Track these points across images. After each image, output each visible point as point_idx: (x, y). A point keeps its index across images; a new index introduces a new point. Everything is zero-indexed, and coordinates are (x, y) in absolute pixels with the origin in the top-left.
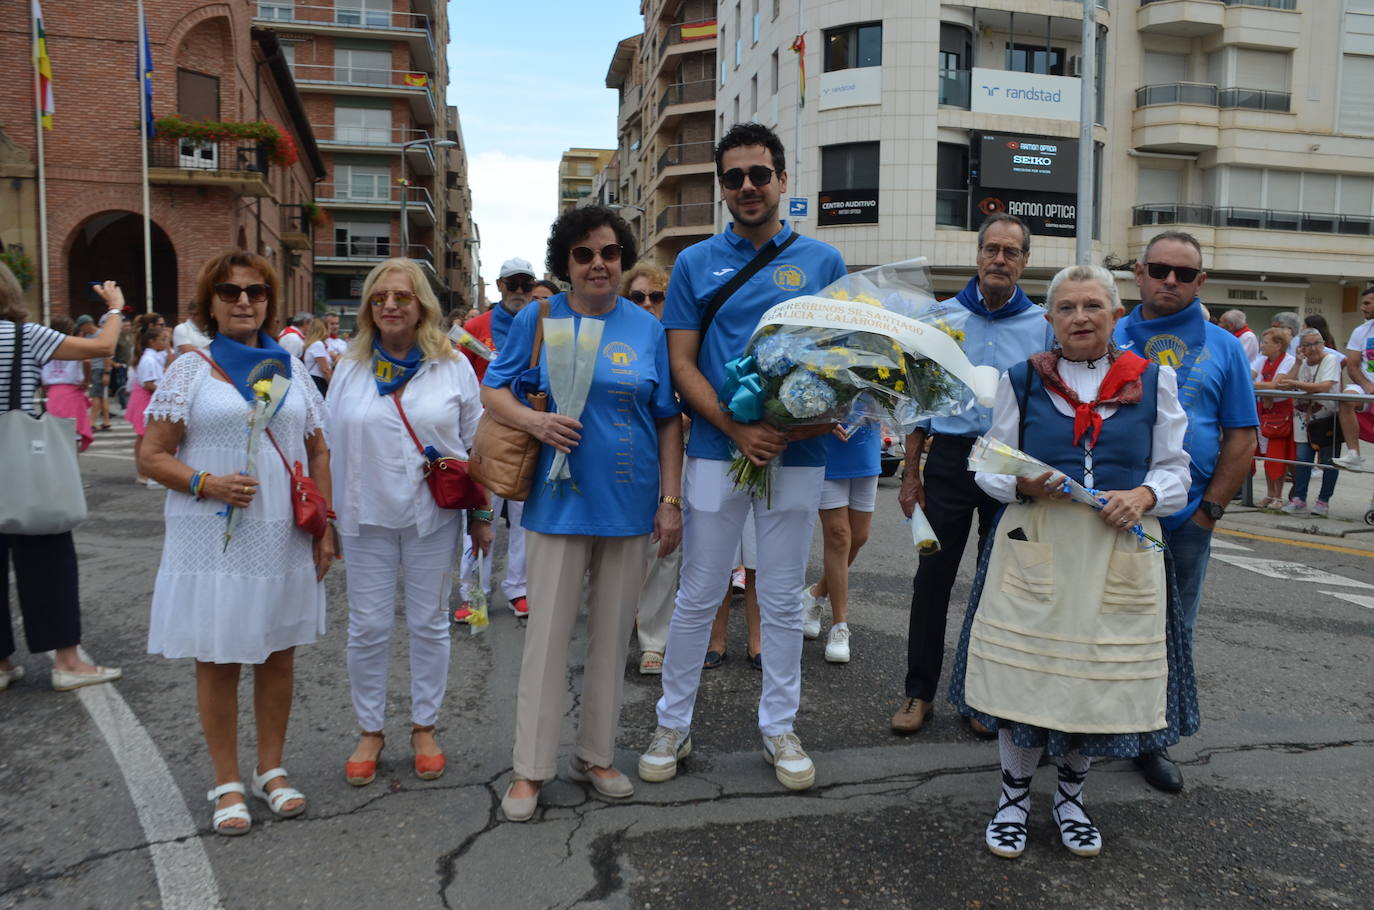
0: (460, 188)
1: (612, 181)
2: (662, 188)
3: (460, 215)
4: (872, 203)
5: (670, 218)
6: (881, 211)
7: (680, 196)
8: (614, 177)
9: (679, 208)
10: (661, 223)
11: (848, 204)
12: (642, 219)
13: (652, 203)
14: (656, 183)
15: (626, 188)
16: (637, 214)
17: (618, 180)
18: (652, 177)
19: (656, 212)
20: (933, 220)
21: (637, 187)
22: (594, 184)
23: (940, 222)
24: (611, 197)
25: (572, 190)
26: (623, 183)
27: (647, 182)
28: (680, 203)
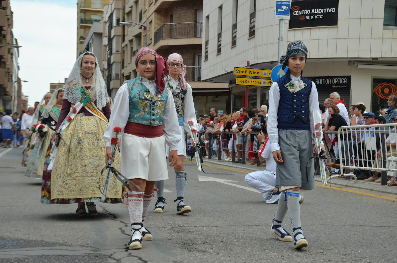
0: (4, 8)
1: (118, 9)
2: (158, 11)
3: (5, 28)
4: (332, 10)
5: (165, 33)
6: (340, 16)
7: (172, 17)
8: (120, 6)
9: (171, 26)
10: (158, 36)
11: (313, 11)
12: (143, 35)
13: (151, 22)
14: (154, 8)
15: (130, 13)
16: (139, 31)
17: (124, 9)
18: (151, 4)
19: (153, 29)
20: (382, 21)
21: (139, 11)
22: (105, 13)
23: (386, 24)
24: (118, 21)
25: (87, 18)
26: (127, 10)
27: (146, 8)
28: (171, 21)
